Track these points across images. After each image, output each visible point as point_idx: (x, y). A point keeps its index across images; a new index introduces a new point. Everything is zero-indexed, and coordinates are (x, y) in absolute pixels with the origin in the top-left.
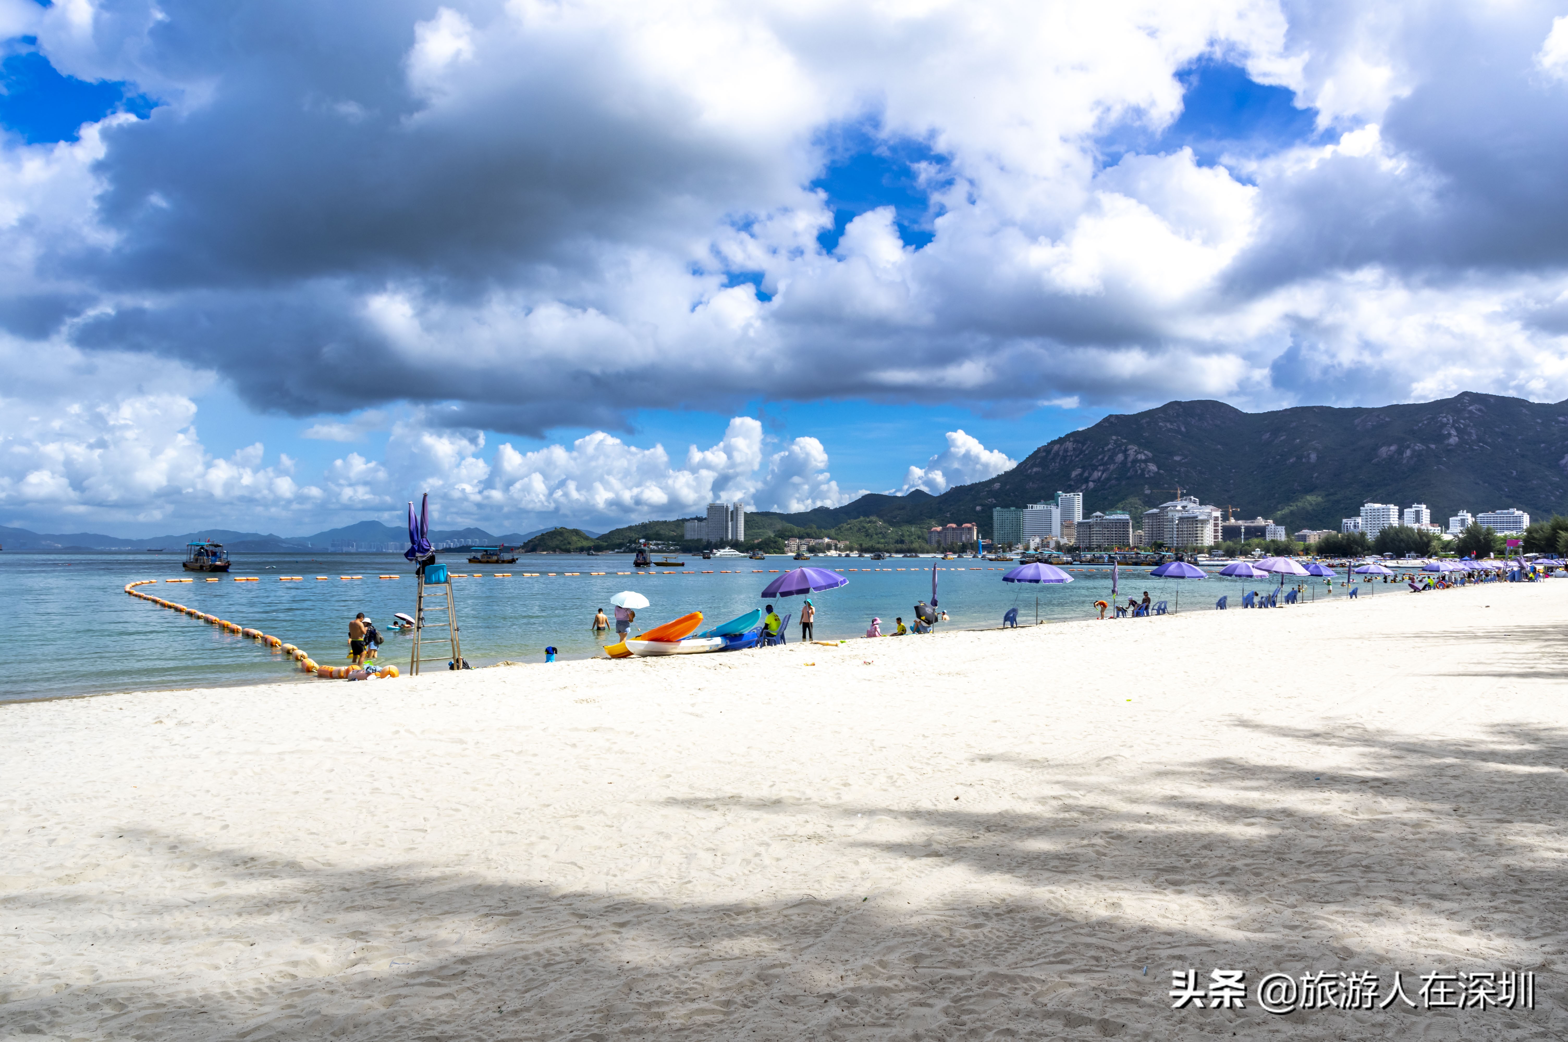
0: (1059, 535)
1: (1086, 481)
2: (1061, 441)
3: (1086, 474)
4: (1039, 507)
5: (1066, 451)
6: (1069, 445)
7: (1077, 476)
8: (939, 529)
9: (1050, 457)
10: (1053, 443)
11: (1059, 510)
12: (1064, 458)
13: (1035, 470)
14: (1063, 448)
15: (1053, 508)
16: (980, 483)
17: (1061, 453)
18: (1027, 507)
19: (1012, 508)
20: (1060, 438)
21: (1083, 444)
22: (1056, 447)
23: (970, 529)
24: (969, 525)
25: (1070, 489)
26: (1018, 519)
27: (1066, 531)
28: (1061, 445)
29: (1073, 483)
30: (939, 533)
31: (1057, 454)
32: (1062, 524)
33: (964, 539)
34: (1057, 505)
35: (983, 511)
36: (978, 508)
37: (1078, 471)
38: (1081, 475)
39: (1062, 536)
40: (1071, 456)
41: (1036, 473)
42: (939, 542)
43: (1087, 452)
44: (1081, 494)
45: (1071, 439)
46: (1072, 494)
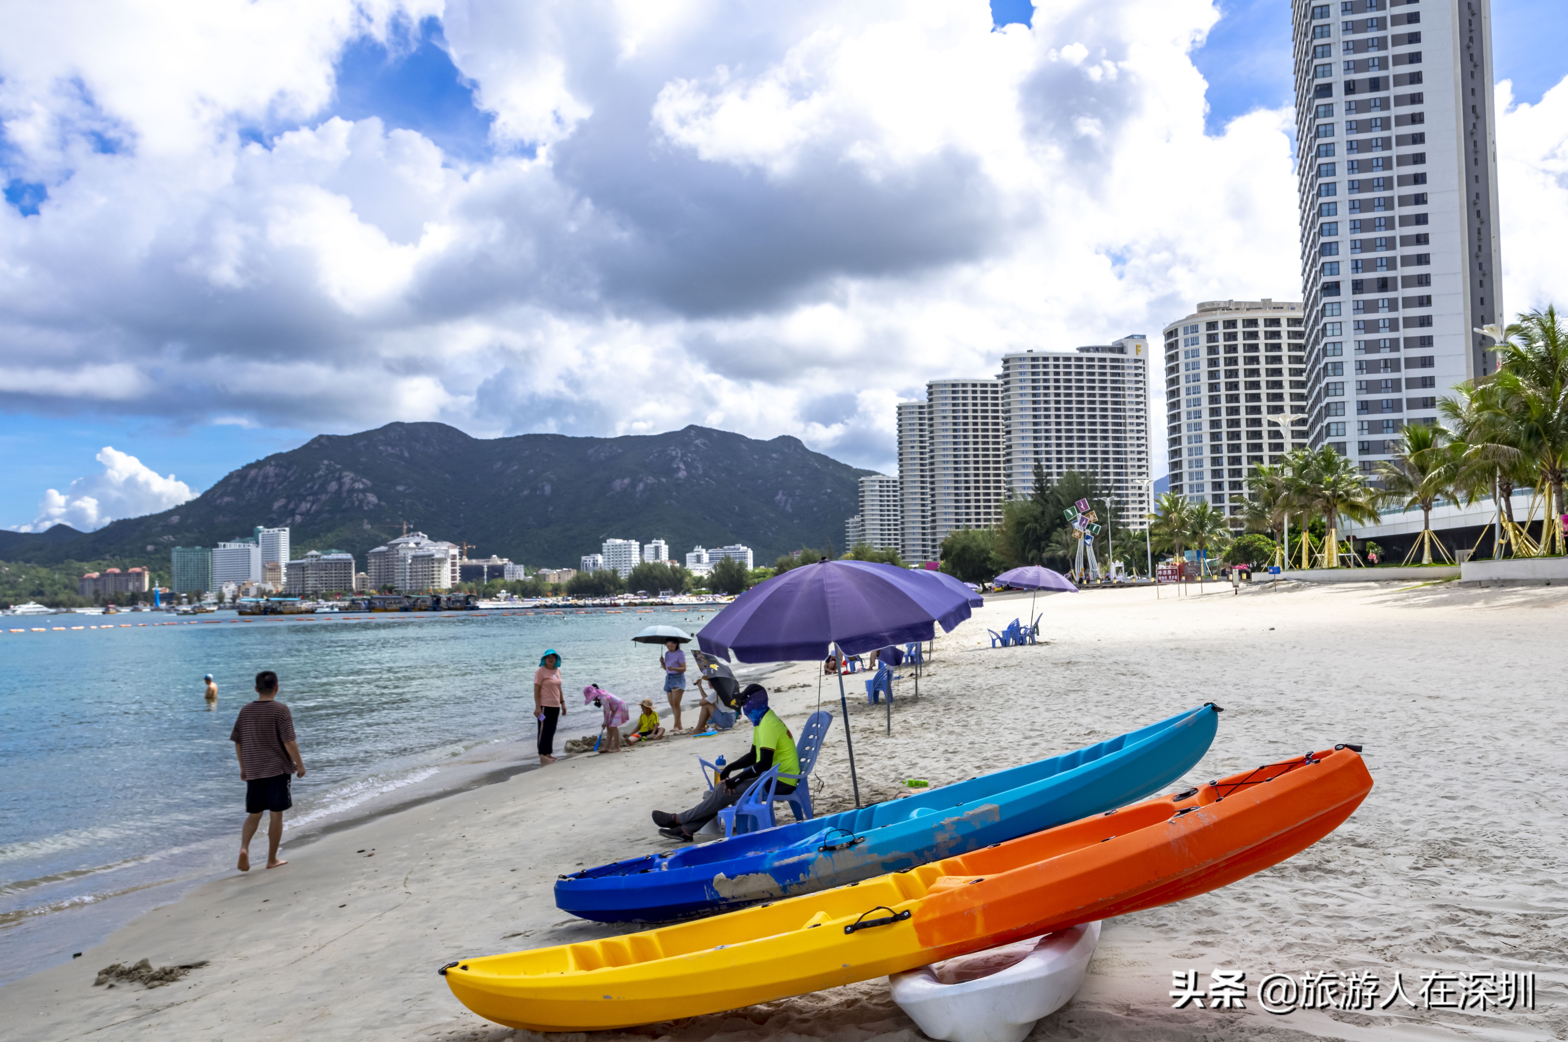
0: (260, 578)
1: (292, 513)
2: (259, 464)
3: (292, 506)
4: (233, 546)
5: (266, 477)
6: (270, 470)
7: (280, 508)
8: (96, 575)
9: (246, 483)
10: (250, 467)
11: (259, 550)
12: (264, 486)
13: (226, 499)
14: (262, 472)
15: (252, 547)
16: (151, 516)
17: (260, 479)
18: (217, 546)
19: (198, 548)
20: (258, 462)
21: (288, 469)
22: (253, 472)
23: (140, 575)
24: (138, 570)
25: (271, 523)
26: (205, 562)
27: (269, 575)
28: (260, 469)
29: (275, 516)
30: (95, 580)
31: (254, 480)
32: (264, 567)
33: (131, 587)
34: (257, 543)
35: (156, 551)
36: (150, 548)
37: (282, 502)
38: (285, 506)
39: (264, 580)
40: (273, 483)
41: (227, 504)
42: (96, 593)
43: (292, 479)
44: (287, 529)
45: (273, 463)
46: (276, 529)
